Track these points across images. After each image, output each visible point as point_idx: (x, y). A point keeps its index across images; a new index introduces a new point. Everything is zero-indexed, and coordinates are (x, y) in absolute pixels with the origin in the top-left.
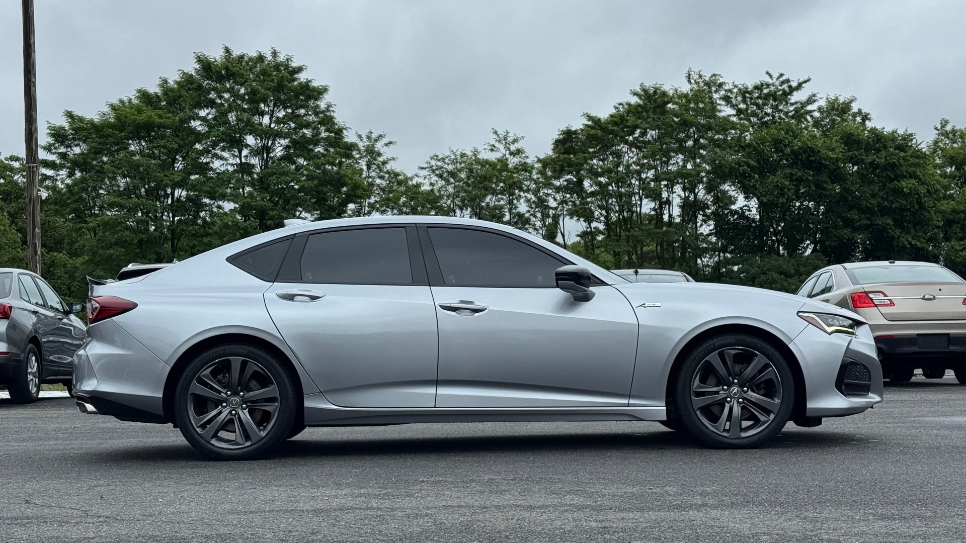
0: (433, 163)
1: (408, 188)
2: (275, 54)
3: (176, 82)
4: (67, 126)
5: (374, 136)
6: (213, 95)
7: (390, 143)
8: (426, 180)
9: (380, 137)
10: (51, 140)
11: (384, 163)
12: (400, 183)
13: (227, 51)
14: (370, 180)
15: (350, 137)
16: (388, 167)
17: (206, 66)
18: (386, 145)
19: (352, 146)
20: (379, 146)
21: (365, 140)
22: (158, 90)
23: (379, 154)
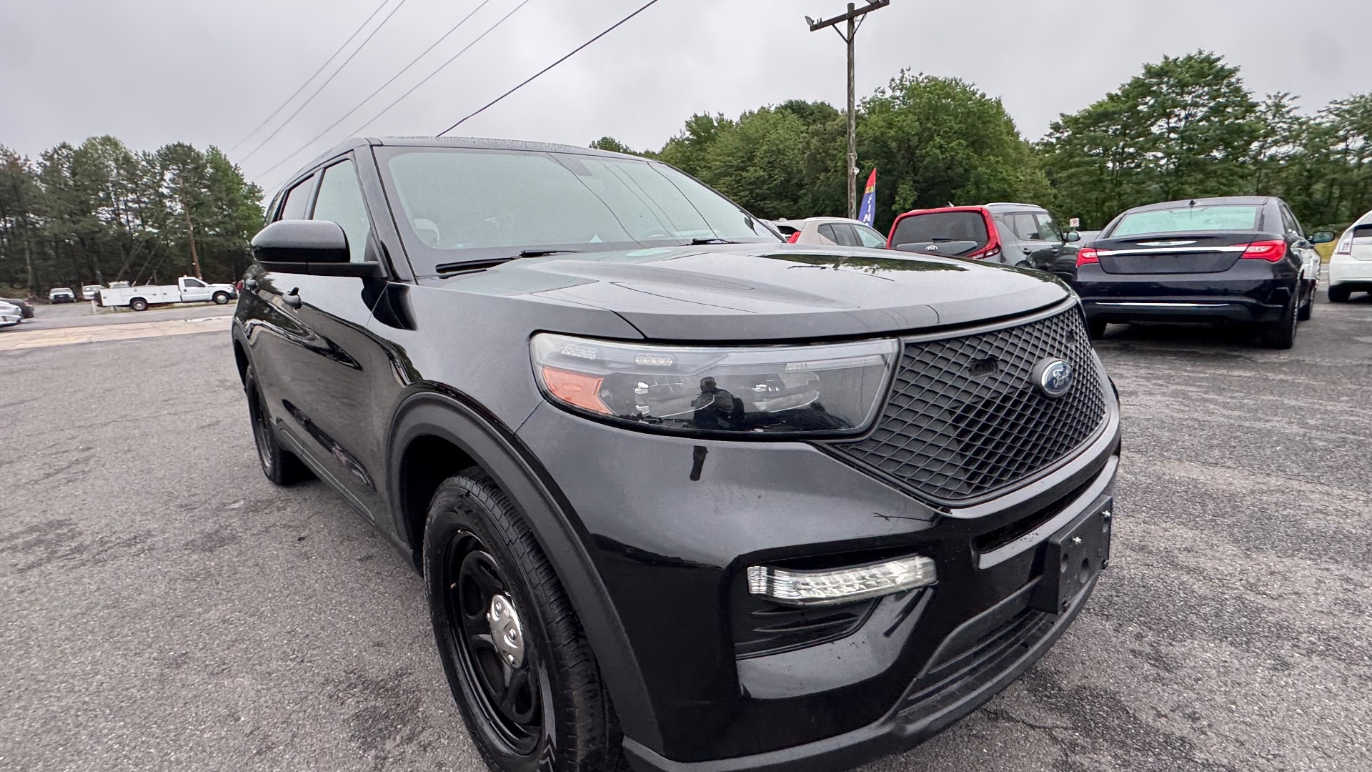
0: (1332, 106)
1: (1309, 127)
2: (1200, 53)
3: (1129, 85)
4: (1061, 122)
5: (1280, 95)
6: (1155, 88)
7: (1295, 97)
8: (1324, 120)
9: (1286, 95)
10: (1052, 131)
11: (1288, 112)
12: (1301, 124)
13: (1166, 58)
14: (1273, 125)
15: (1253, 98)
16: (1292, 114)
17: (1150, 71)
18: (1292, 99)
19: (1256, 105)
20: (1284, 101)
21: (1273, 98)
22: (1119, 93)
23: (1284, 107)
